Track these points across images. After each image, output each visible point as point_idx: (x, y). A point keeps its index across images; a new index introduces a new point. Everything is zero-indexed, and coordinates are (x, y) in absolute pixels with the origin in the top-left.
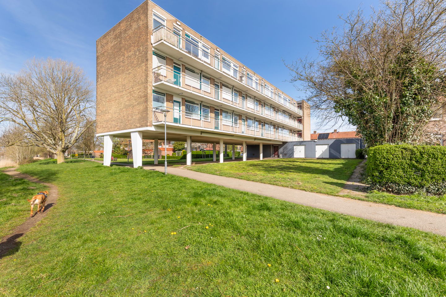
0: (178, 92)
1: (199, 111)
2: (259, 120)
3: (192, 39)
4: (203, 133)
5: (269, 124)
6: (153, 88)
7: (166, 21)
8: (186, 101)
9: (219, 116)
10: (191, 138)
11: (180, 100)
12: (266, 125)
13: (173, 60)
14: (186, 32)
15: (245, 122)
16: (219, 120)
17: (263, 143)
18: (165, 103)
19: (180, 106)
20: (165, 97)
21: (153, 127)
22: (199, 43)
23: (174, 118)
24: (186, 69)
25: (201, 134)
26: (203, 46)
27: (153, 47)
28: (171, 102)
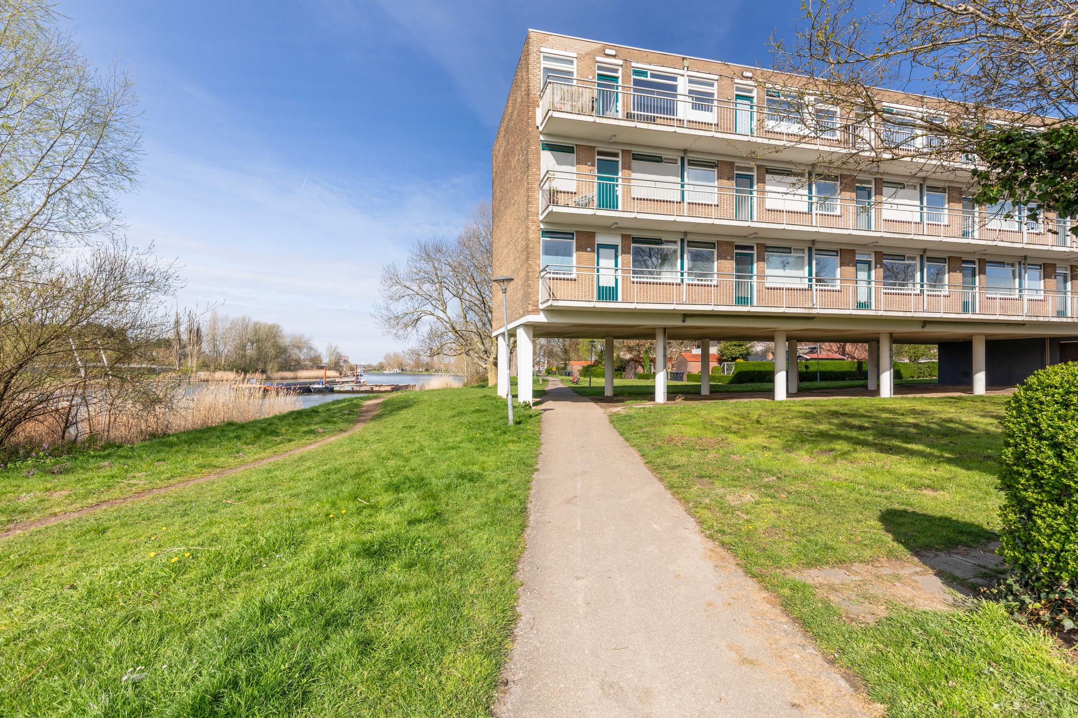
0: (608, 223)
1: (679, 261)
2: (949, 258)
3: (653, 76)
4: (687, 319)
5: (1013, 265)
6: (542, 226)
7: (575, 60)
8: (636, 240)
9: (752, 264)
10: (665, 332)
11: (617, 241)
12: (989, 269)
13: (594, 148)
14: (634, 64)
15: (873, 272)
16: (755, 278)
17: (986, 335)
18: (575, 255)
19: (616, 257)
20: (574, 241)
21: (541, 313)
22: (679, 78)
23: (599, 287)
24: (634, 159)
25: (684, 321)
26: (690, 82)
27: (541, 133)
28: (589, 249)
